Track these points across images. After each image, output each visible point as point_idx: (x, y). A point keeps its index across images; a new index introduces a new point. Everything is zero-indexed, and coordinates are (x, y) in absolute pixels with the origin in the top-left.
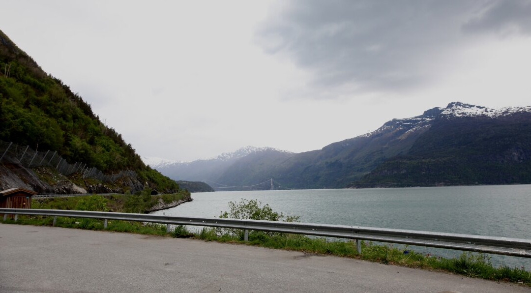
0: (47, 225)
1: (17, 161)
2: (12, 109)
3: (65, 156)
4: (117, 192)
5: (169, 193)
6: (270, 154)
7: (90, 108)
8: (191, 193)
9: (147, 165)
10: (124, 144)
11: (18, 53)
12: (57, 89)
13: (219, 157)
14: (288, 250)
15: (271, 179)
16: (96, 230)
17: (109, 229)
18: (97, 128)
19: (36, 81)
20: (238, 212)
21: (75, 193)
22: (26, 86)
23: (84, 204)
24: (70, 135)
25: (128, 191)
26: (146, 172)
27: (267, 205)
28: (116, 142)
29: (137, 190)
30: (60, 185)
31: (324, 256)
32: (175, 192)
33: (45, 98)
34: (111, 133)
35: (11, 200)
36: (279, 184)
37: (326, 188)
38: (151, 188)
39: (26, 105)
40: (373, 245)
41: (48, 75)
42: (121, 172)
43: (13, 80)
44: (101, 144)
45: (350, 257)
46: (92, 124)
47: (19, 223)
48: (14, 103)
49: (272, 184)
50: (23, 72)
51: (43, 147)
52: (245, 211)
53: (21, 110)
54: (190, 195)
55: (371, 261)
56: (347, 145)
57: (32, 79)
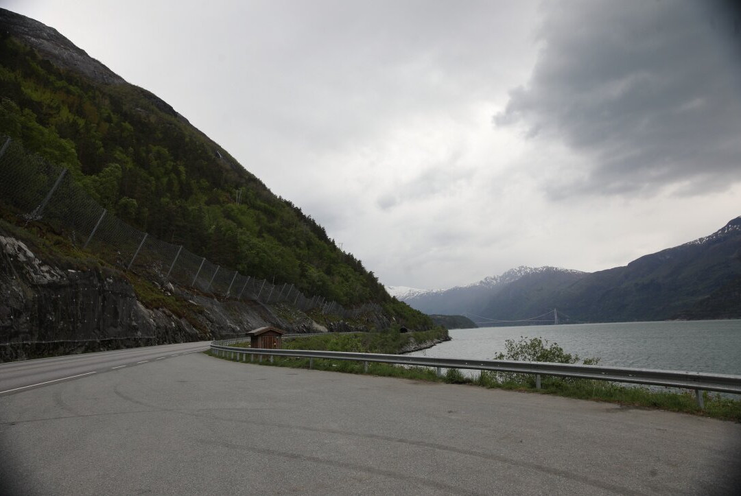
0: (304, 367)
1: (256, 297)
2: (246, 239)
3: (302, 290)
4: (361, 331)
5: (421, 330)
6: (551, 275)
7: (324, 232)
8: (449, 331)
9: (392, 297)
10: (365, 272)
11: (247, 177)
12: (288, 213)
13: (481, 282)
14: (597, 401)
15: (555, 310)
16: (356, 373)
17: (371, 373)
18: (333, 255)
19: (266, 205)
20: (517, 353)
21: (316, 331)
22: (257, 212)
23: (337, 344)
24: (306, 265)
25: (373, 328)
26: (392, 305)
27: (555, 344)
28: (355, 270)
29: (383, 328)
30: (299, 323)
31: (649, 410)
32: (428, 329)
33: (277, 224)
34: (349, 259)
35: (262, 340)
36: (567, 316)
37: (638, 321)
38: (399, 325)
39: (260, 235)
40: (723, 399)
41: (278, 197)
42: (364, 306)
43: (244, 207)
44: (339, 273)
45: (687, 413)
46: (328, 251)
47: (275, 364)
48: (248, 233)
49: (556, 317)
50: (254, 197)
51: (279, 281)
52: (526, 352)
53: (255, 240)
54: (447, 332)
55: (721, 419)
56: (668, 257)
57: (262, 204)
